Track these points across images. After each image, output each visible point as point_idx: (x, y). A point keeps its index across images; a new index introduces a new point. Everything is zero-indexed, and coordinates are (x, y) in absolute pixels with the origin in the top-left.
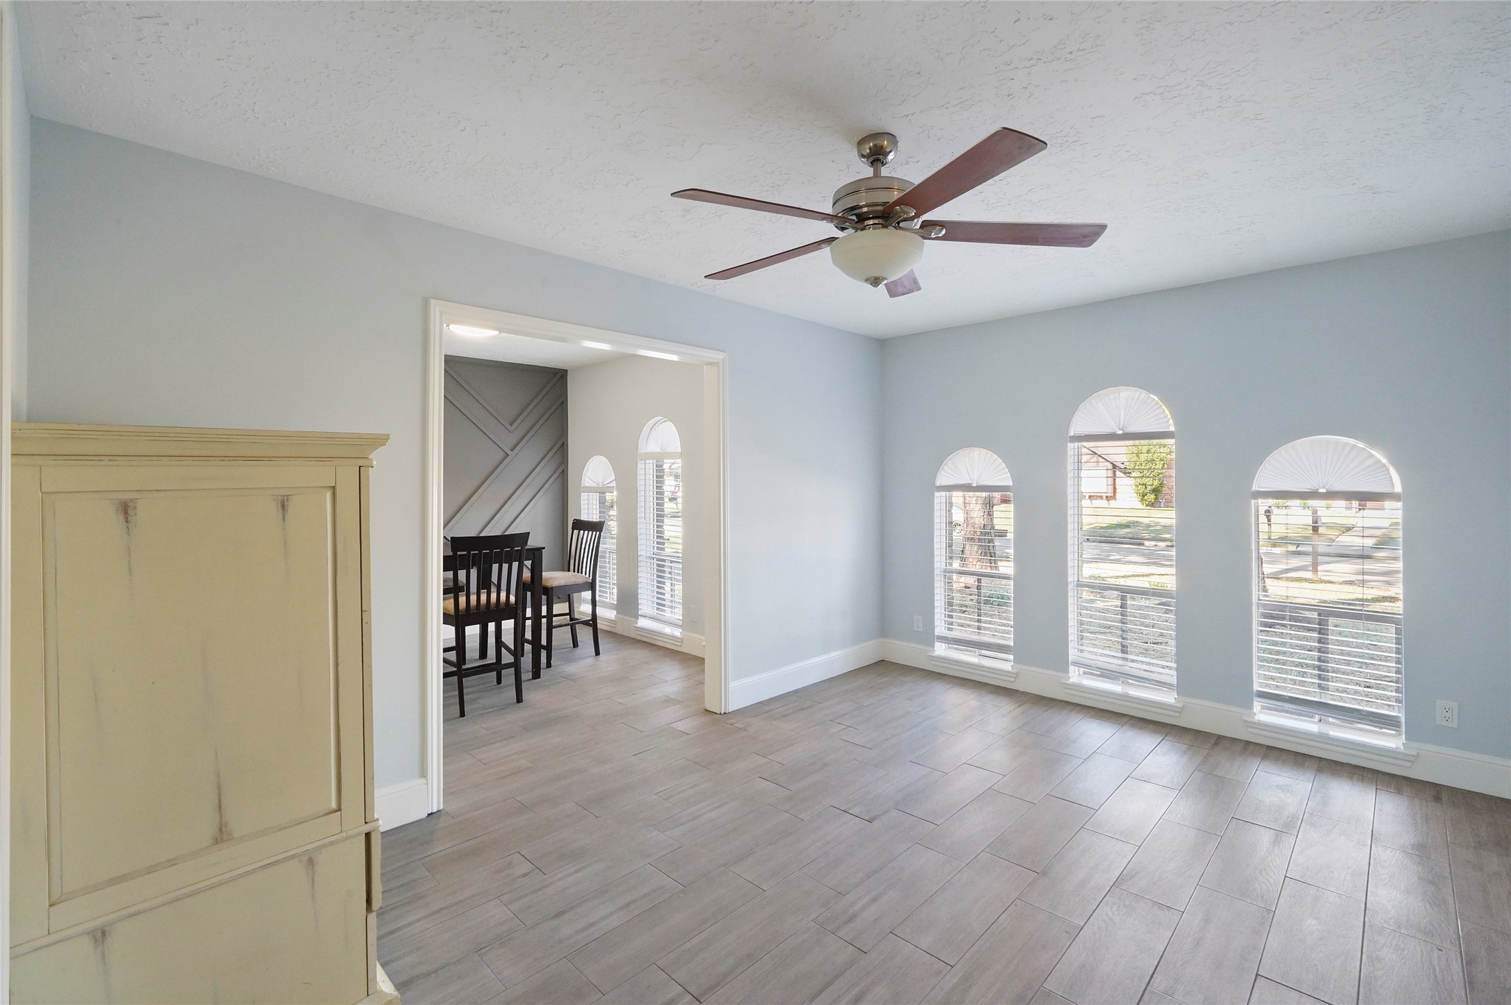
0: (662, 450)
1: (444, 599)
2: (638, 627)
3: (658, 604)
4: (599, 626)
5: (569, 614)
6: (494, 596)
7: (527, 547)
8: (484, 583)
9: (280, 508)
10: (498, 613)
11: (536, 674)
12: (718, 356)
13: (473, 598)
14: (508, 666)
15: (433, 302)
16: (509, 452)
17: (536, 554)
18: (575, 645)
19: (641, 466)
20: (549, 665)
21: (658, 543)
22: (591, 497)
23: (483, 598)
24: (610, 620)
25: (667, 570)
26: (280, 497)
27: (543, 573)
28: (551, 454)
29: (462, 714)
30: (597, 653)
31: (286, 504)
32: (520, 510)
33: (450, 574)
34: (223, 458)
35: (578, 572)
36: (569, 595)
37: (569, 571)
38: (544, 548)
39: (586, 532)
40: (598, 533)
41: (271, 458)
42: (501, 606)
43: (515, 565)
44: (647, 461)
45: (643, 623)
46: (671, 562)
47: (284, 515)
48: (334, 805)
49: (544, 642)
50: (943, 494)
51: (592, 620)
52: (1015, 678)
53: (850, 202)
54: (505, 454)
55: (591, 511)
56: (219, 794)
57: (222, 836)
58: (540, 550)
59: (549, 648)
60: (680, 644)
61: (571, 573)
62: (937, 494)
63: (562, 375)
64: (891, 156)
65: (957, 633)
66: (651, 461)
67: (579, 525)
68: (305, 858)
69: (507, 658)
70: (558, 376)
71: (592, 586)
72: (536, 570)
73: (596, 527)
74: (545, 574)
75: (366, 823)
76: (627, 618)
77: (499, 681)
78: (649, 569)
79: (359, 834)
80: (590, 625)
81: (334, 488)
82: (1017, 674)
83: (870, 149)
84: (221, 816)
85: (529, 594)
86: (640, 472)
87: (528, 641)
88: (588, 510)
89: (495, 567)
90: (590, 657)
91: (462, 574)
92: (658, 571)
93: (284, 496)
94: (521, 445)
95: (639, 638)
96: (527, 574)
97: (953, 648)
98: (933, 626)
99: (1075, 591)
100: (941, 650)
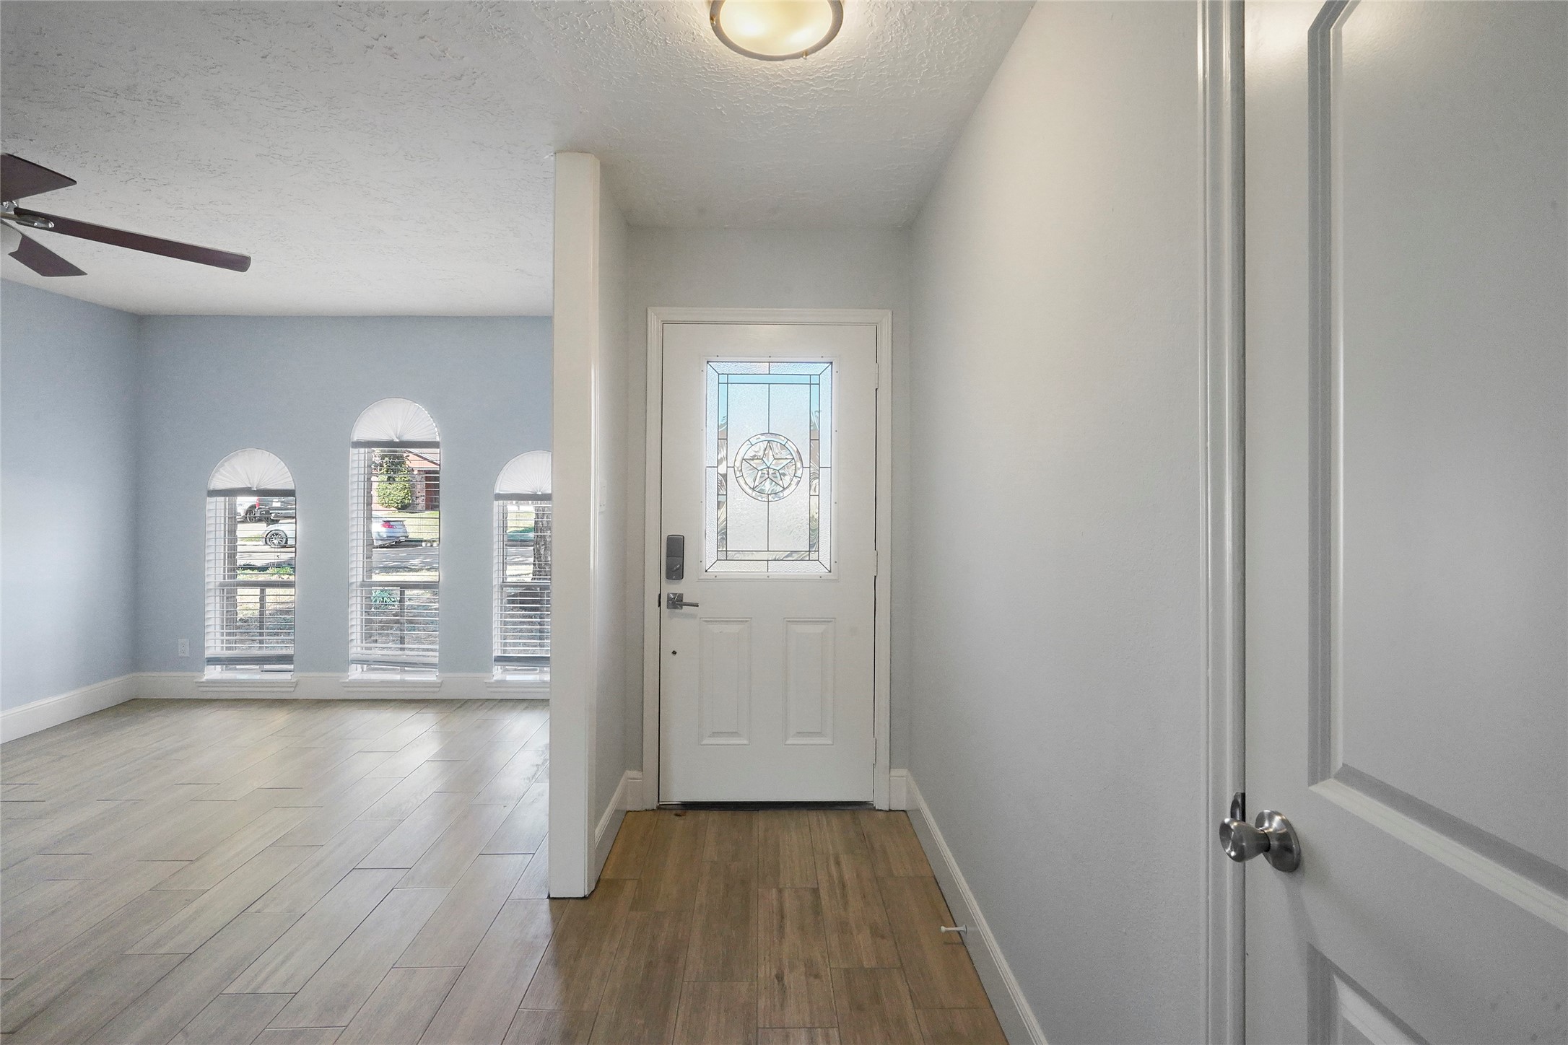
50: (221, 499)
52: (294, 687)
62: (211, 499)
82: (297, 684)
97: (230, 669)
98: (203, 648)
99: (359, 591)
100: (214, 673)
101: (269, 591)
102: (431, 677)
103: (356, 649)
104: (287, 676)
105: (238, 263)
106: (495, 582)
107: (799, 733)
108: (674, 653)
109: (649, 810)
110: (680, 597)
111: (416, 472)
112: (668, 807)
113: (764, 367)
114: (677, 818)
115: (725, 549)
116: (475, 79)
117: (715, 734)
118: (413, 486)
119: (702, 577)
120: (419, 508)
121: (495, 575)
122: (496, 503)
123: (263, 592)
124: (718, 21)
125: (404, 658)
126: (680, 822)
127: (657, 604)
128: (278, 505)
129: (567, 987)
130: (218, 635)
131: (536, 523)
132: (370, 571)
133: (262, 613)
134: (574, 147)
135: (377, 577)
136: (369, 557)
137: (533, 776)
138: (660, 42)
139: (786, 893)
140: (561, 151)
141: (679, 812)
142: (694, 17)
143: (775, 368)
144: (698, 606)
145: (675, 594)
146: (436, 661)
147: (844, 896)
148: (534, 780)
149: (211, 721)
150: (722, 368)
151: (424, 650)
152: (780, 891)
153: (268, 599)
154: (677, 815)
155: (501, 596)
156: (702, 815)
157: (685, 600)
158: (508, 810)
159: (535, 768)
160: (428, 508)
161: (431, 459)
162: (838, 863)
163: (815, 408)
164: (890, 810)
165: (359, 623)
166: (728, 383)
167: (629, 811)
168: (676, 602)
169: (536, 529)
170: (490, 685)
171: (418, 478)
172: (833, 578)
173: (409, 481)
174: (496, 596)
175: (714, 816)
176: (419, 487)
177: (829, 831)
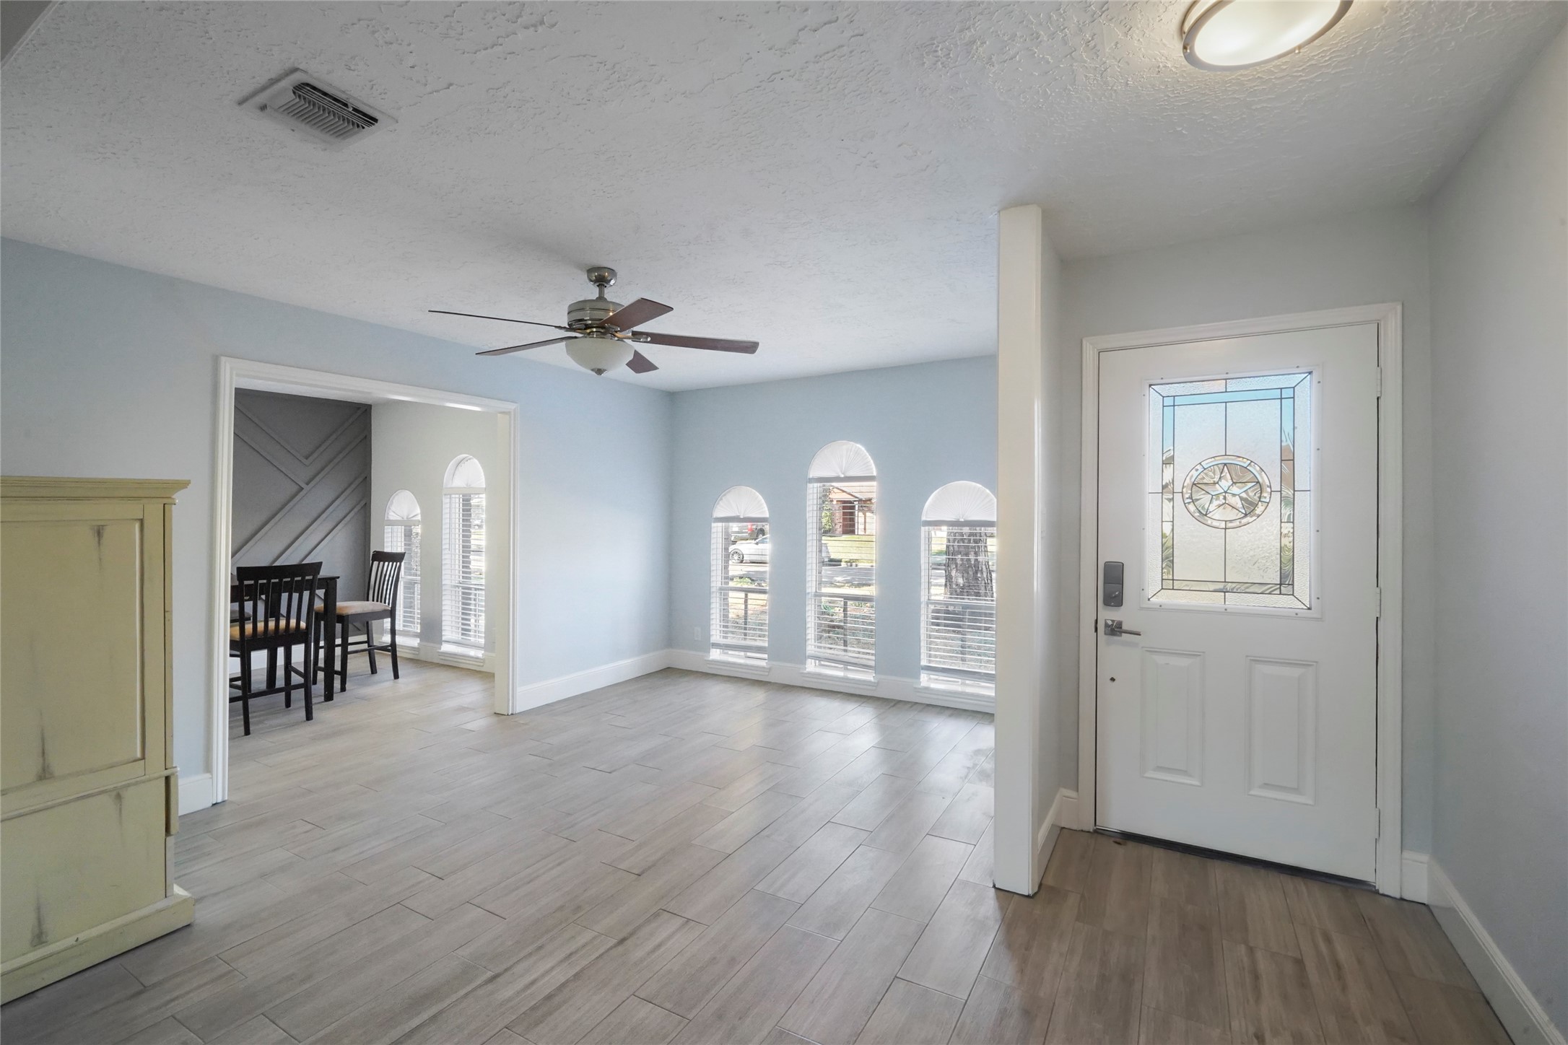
0: (467, 485)
1: (231, 627)
2: (442, 653)
3: (463, 629)
4: (398, 654)
5: (368, 642)
6: (283, 623)
7: (319, 577)
8: (273, 611)
9: (96, 535)
10: (289, 638)
11: (329, 696)
12: (511, 407)
13: (261, 626)
14: (298, 687)
15: (223, 359)
16: (303, 485)
17: (330, 584)
18: (374, 671)
19: (446, 500)
20: (343, 689)
21: (463, 572)
22: (395, 530)
23: (272, 624)
24: (413, 648)
25: (472, 597)
26: (96, 528)
27: (338, 604)
28: (353, 486)
29: (247, 732)
30: (396, 676)
31: (101, 531)
32: (316, 542)
33: (236, 605)
34: (49, 498)
35: (377, 601)
36: (367, 623)
37: (368, 600)
38: (338, 577)
39: (386, 563)
40: (398, 563)
41: (88, 498)
42: (291, 632)
43: (306, 594)
44: (453, 496)
45: (446, 648)
46: (476, 589)
47: (99, 540)
48: (139, 755)
49: (338, 667)
50: (720, 524)
51: (391, 645)
52: (769, 672)
53: (578, 316)
54: (297, 487)
55: (395, 544)
56: (43, 745)
57: (45, 774)
58: (334, 579)
59: (343, 673)
60: (482, 664)
61: (371, 602)
62: (714, 525)
63: (366, 410)
64: (612, 282)
65: (729, 641)
66: (457, 496)
67: (381, 557)
68: (114, 793)
69: (296, 679)
70: (359, 412)
71: (392, 614)
72: (330, 599)
73: (397, 558)
74: (339, 604)
75: (166, 769)
76: (432, 645)
77: (288, 704)
78: (454, 597)
79: (160, 777)
80: (388, 651)
81: (142, 521)
82: (770, 669)
83: (595, 276)
84: (44, 760)
85: (322, 623)
86: (446, 506)
87: (321, 669)
88: (392, 542)
89: (285, 596)
90: (390, 680)
91: (248, 606)
92: (463, 598)
93: (99, 526)
94: (317, 479)
95: (442, 662)
96: (319, 605)
97: (725, 653)
98: (709, 636)
99: (813, 600)
100: (715, 654)
101: (750, 595)
102: (869, 677)
103: (811, 648)
104: (763, 663)
105: (750, 347)
106: (922, 599)
107: (1266, 785)
108: (1113, 679)
109: (1084, 831)
110: (1119, 625)
111: (835, 502)
112: (1107, 833)
113: (1220, 386)
114: (1116, 845)
115: (1171, 577)
116: (938, 166)
117: (1160, 769)
118: (832, 514)
119: (1144, 606)
120: (837, 532)
121: (922, 593)
122: (923, 528)
123: (746, 595)
124: (1192, 49)
125: (846, 659)
126: (1120, 851)
127: (1094, 630)
128: (737, 529)
129: (1021, 971)
130: (718, 626)
131: (948, 547)
132: (820, 583)
133: (746, 613)
134: (1019, 203)
135: (825, 590)
136: (820, 573)
137: (966, 777)
138: (1121, 86)
139: (1259, 955)
140: (1005, 208)
141: (1118, 840)
142: (1162, 51)
143: (1232, 386)
144: (1140, 635)
145: (1113, 621)
146: (872, 663)
147: (1340, 977)
148: (967, 780)
149: (716, 691)
150: (1165, 390)
151: (864, 653)
152: (1251, 950)
153: (749, 602)
154: (1116, 842)
155: (927, 612)
156: (1146, 850)
157: (1125, 627)
158: (947, 802)
159: (966, 770)
160: (845, 532)
161: (848, 491)
162: (1328, 940)
163: (1288, 427)
164: (1402, 899)
165: (813, 626)
166: (1174, 406)
167: (1064, 828)
168: (1115, 629)
169: (947, 553)
170: (917, 690)
171: (837, 507)
172: (1315, 616)
173: (829, 509)
174: (923, 611)
175: (1159, 853)
176: (837, 514)
177: (1313, 902)
